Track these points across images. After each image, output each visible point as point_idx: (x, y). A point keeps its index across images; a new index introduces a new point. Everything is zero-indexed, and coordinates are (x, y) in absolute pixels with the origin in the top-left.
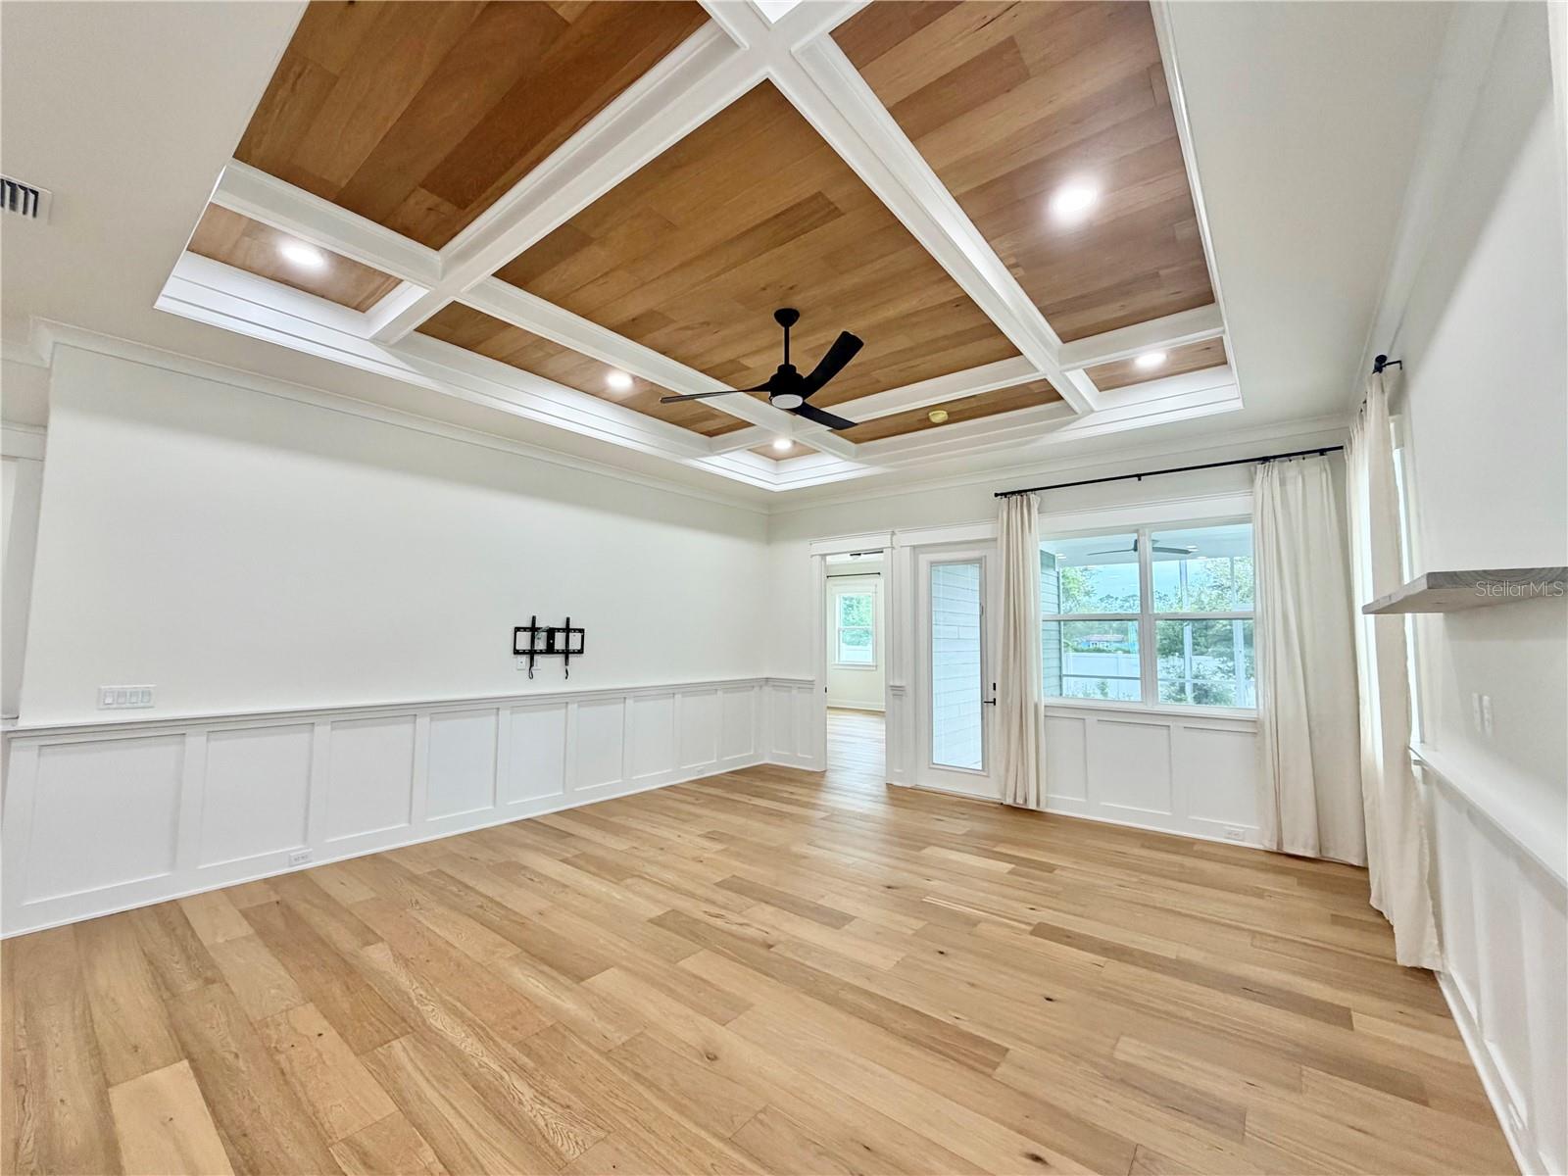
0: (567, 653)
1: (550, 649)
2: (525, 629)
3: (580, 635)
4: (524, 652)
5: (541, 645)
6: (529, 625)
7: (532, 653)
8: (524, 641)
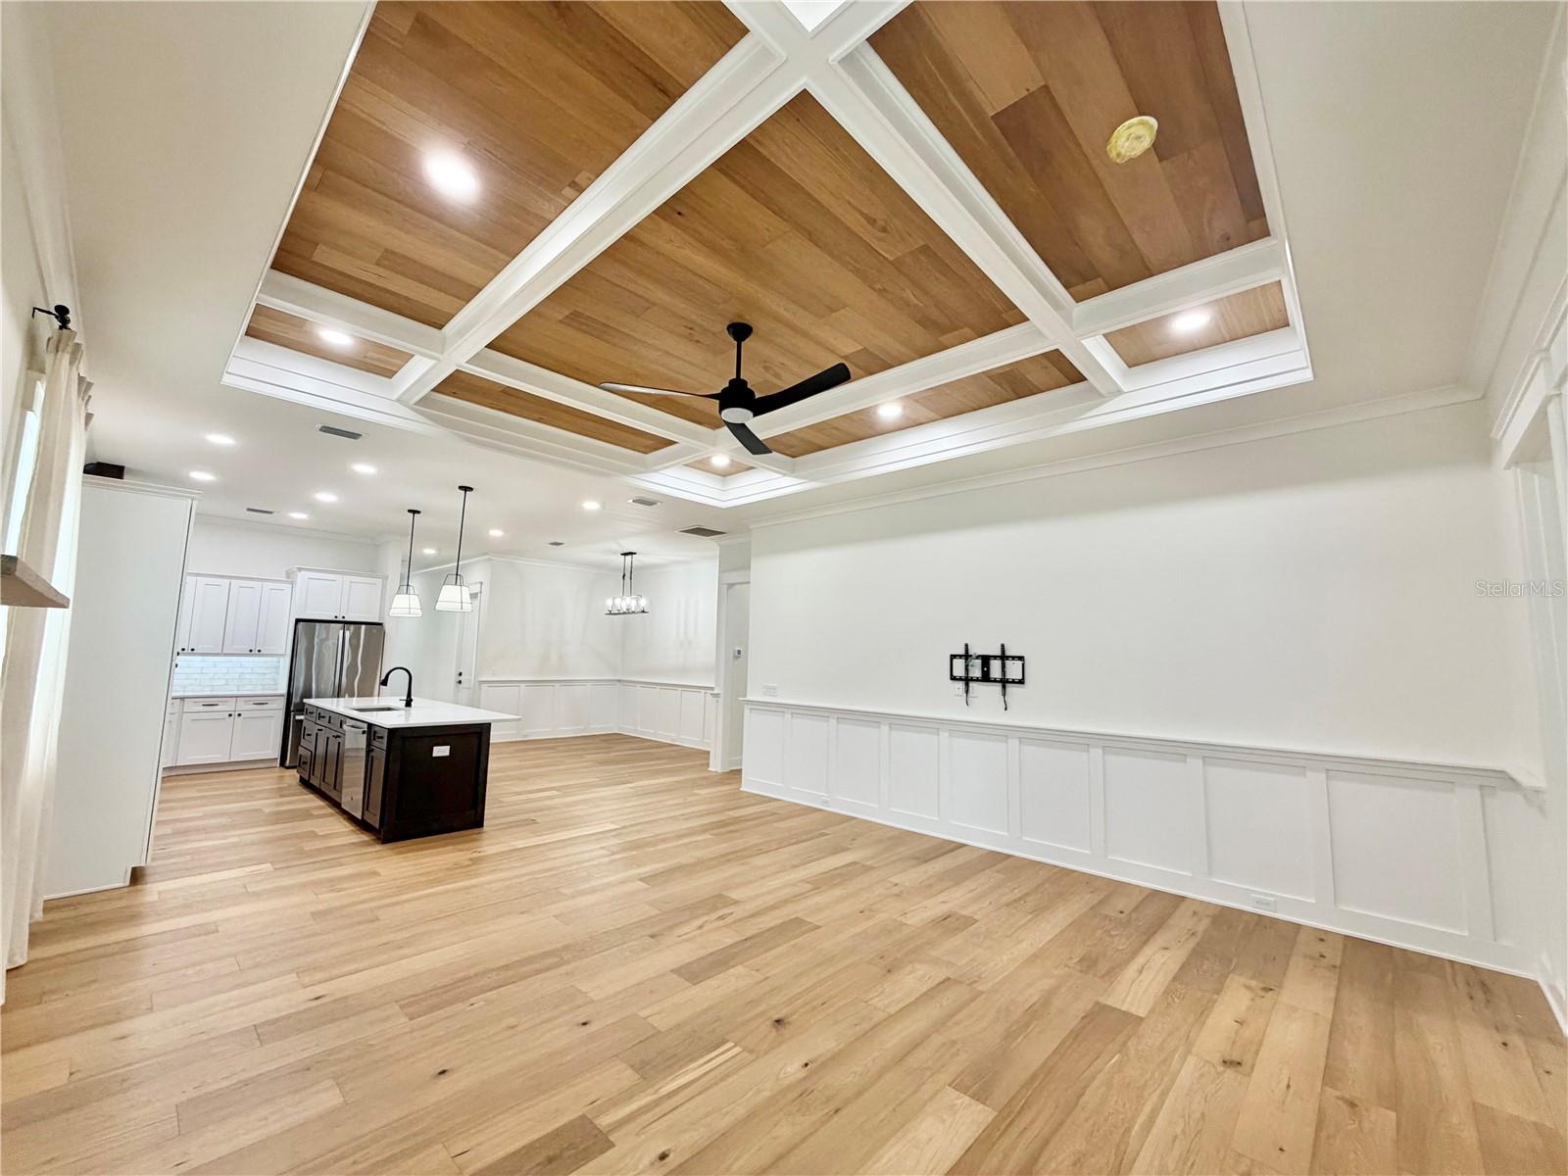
0: (1004, 682)
1: (986, 677)
2: (960, 656)
3: (1020, 663)
4: (960, 679)
5: (976, 672)
6: (962, 652)
7: (967, 680)
8: (959, 668)
